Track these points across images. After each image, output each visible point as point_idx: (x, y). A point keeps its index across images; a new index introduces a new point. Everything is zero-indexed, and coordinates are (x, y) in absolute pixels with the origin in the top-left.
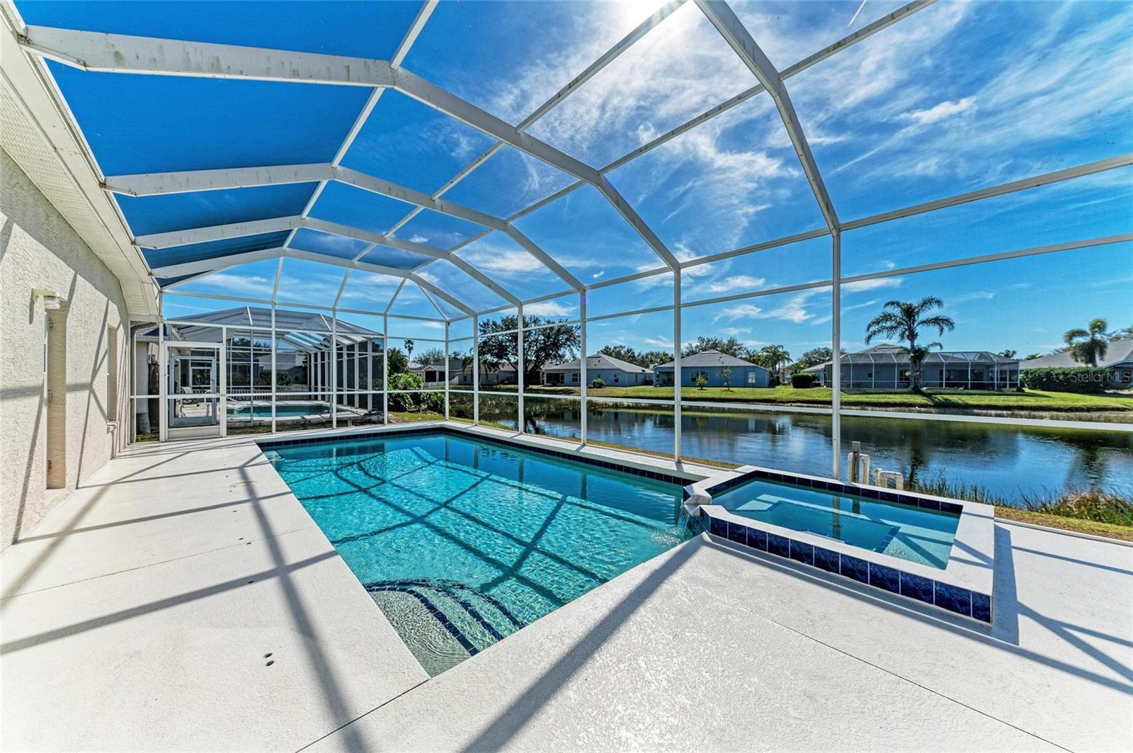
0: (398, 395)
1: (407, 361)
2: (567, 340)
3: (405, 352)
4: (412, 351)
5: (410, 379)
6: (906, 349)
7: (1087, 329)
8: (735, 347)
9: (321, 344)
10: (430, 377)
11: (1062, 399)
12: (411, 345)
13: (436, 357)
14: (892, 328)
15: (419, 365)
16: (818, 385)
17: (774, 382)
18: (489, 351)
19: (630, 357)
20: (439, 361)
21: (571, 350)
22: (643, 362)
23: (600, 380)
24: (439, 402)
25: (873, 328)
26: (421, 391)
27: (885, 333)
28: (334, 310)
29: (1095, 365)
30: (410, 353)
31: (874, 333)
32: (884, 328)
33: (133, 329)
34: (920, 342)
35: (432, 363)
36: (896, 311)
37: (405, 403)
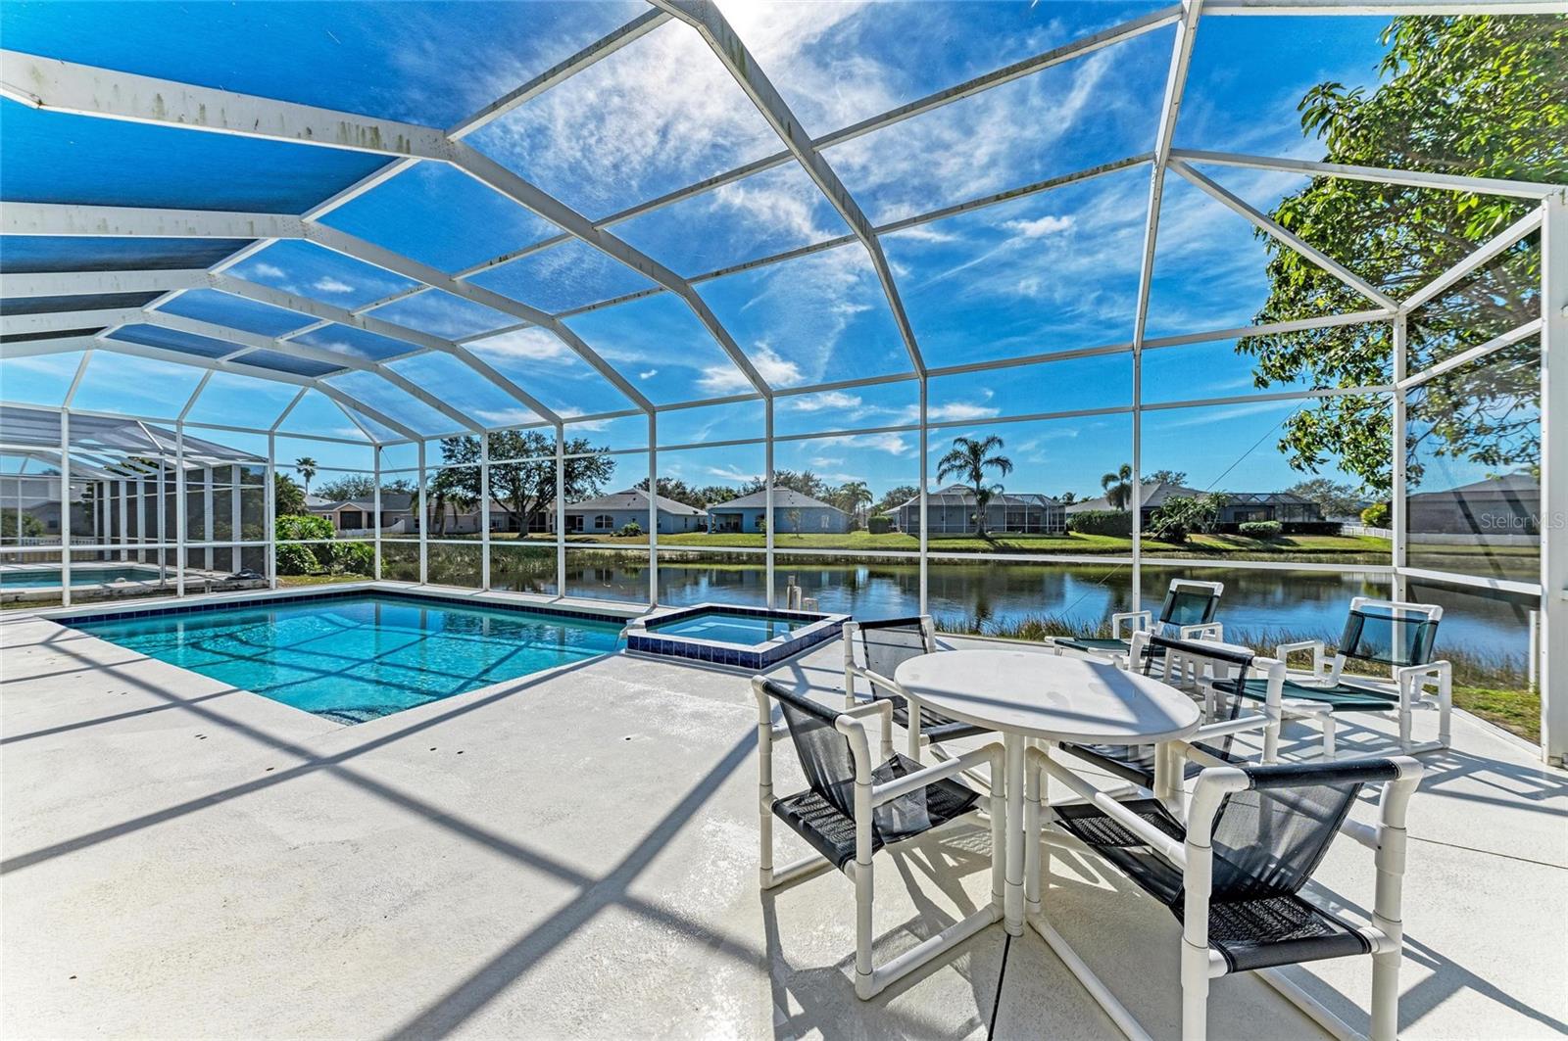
0: (290, 550)
1: (302, 495)
2: (587, 468)
3: (298, 479)
4: (312, 478)
5: (313, 524)
6: (972, 490)
7: (1118, 474)
8: (811, 484)
9: (123, 465)
10: (350, 521)
11: (1096, 542)
12: (308, 469)
13: (361, 488)
14: (961, 467)
15: (328, 502)
16: (895, 530)
17: (852, 527)
18: (460, 482)
19: (679, 494)
20: (365, 495)
21: (593, 483)
22: (697, 502)
23: (634, 525)
24: (367, 560)
25: (945, 466)
26: (334, 541)
27: (955, 473)
29: (1123, 509)
30: (308, 480)
31: (945, 471)
32: (953, 467)
34: (986, 483)
35: (353, 497)
36: (964, 449)
37: (303, 562)
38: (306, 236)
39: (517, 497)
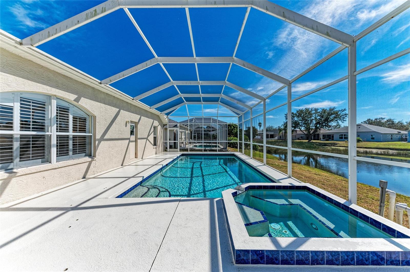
4: (261, 127)
12: (260, 125)
19: (389, 124)
28: (217, 117)
33: (164, 126)
38: (157, 62)
39: (308, 129)
